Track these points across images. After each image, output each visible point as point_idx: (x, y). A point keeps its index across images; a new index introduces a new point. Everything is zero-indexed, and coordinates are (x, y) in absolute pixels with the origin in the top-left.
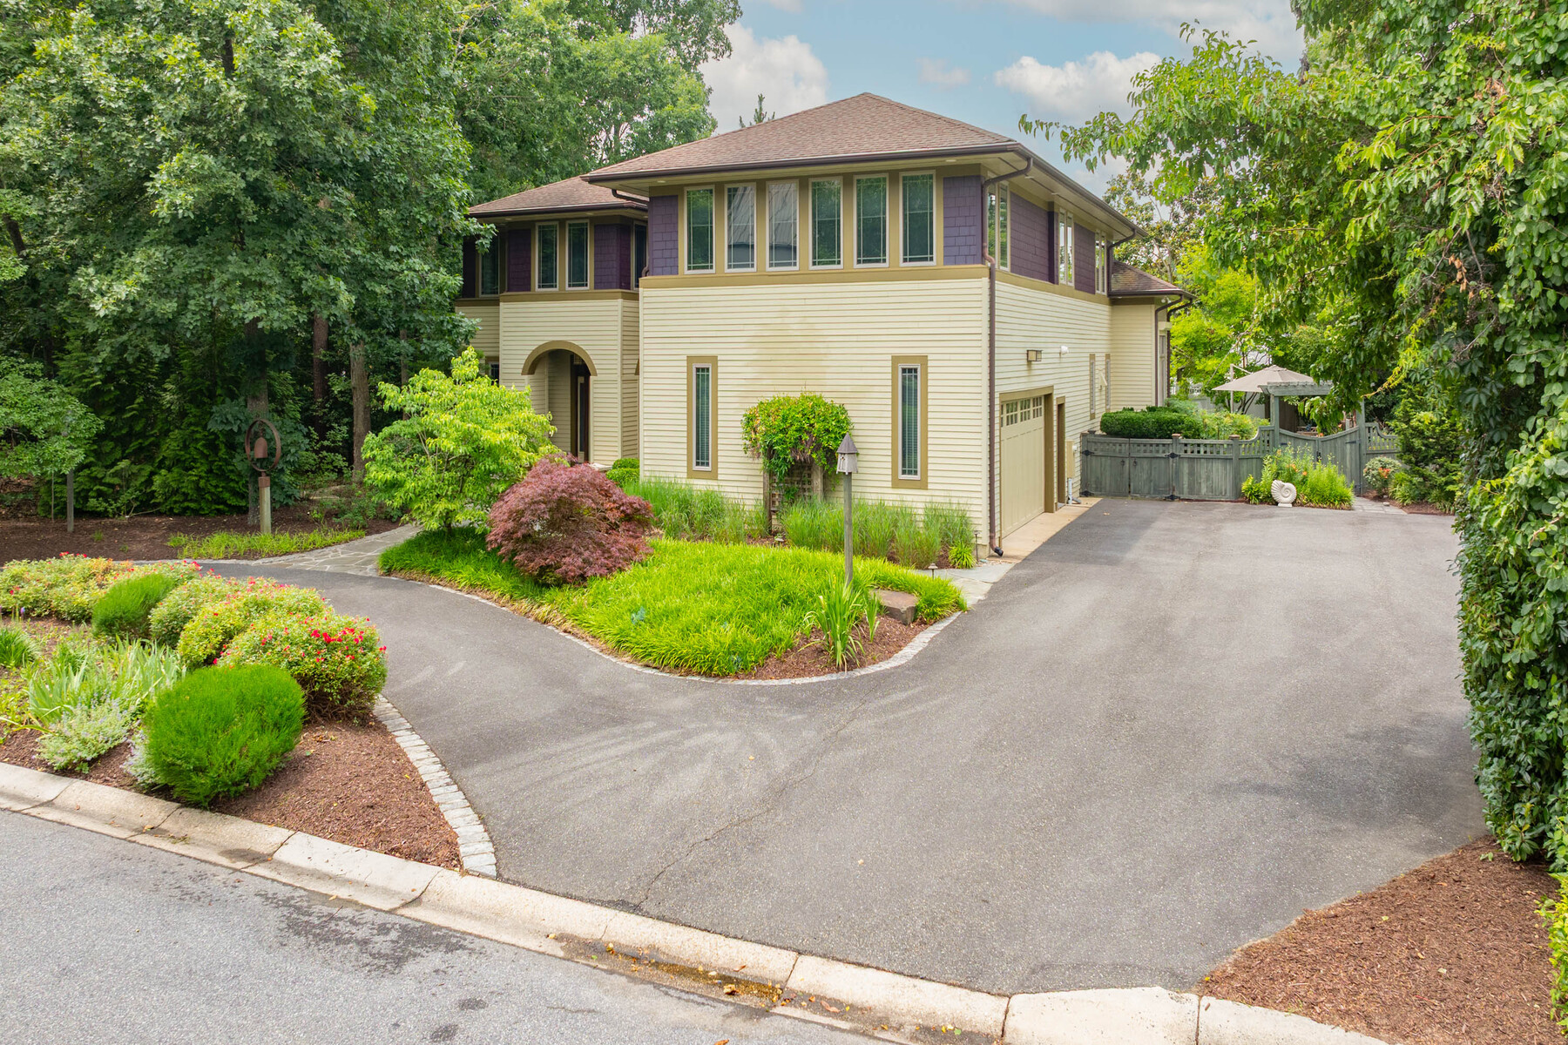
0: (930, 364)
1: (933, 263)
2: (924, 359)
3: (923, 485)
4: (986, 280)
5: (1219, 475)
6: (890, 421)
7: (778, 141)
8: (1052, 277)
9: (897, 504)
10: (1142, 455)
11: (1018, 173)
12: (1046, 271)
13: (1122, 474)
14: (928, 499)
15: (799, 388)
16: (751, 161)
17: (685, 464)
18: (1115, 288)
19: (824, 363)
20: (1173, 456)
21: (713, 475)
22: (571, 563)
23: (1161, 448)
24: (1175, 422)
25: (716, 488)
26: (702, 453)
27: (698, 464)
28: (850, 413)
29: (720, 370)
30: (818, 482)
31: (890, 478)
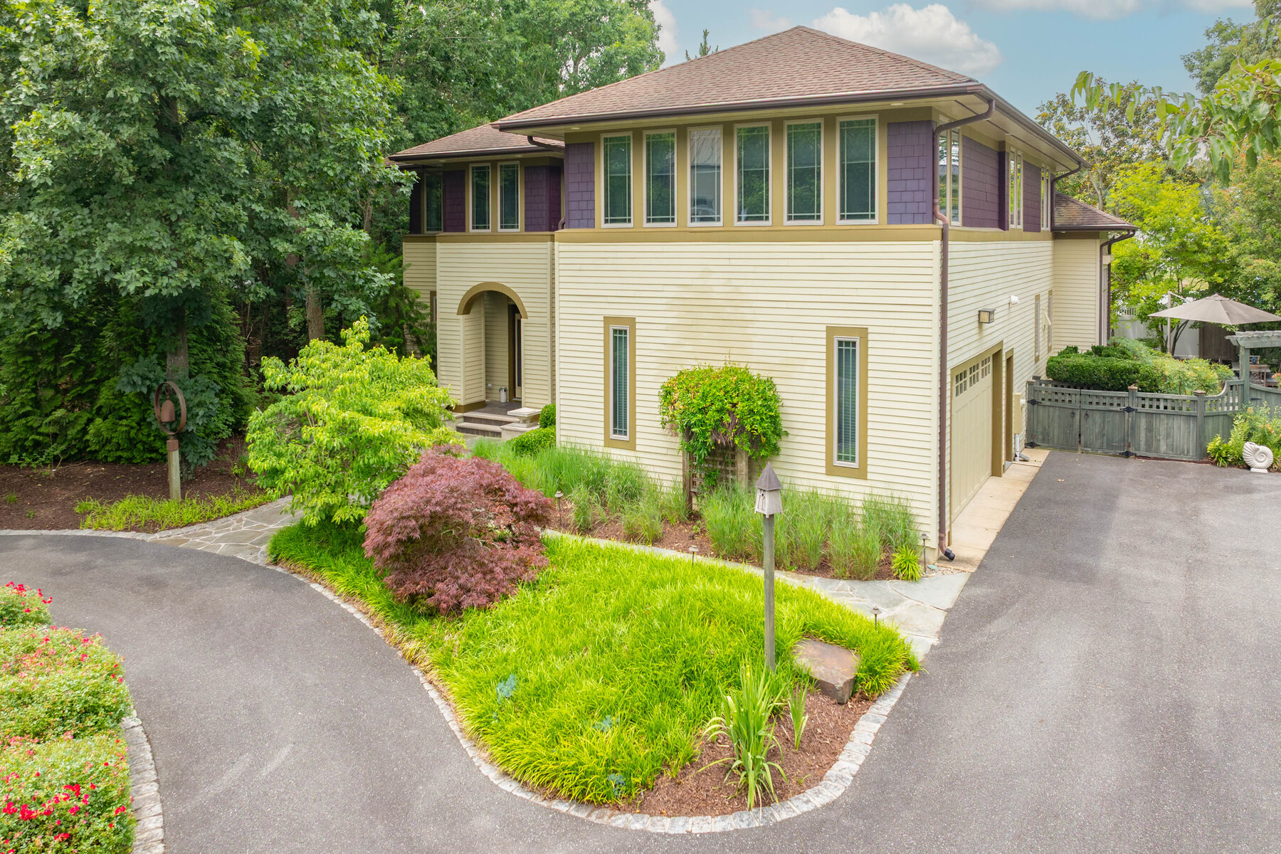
0: (870, 337)
1: (875, 221)
2: (864, 332)
3: (861, 474)
4: (937, 244)
5: (1180, 433)
6: (824, 399)
7: (701, 82)
8: (1002, 223)
9: (832, 493)
10: (1094, 407)
11: (978, 117)
12: (995, 216)
13: (1071, 426)
14: (868, 491)
15: (722, 357)
16: (668, 106)
17: (602, 431)
18: (1058, 222)
19: (750, 331)
20: (1129, 410)
21: (631, 445)
22: (446, 590)
23: (1116, 402)
24: (1129, 371)
25: (634, 460)
26: (619, 418)
27: (615, 432)
28: (779, 388)
29: (638, 333)
30: (742, 465)
31: (823, 463)
